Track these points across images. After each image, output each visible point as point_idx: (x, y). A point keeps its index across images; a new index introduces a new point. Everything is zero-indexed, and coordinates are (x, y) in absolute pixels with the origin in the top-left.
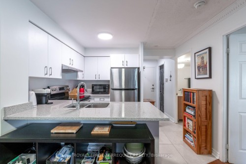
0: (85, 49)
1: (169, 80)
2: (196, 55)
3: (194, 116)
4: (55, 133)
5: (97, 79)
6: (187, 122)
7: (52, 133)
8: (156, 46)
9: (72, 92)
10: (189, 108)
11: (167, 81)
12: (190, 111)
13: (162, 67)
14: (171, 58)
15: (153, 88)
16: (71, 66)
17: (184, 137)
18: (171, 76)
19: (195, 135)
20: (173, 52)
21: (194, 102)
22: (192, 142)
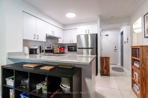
0: (64, 25)
1: (126, 42)
2: (145, 17)
3: (139, 69)
4: (25, 67)
5: (71, 43)
6: (134, 74)
7: (24, 66)
8: (112, 17)
9: (56, 50)
10: (136, 62)
11: (125, 43)
12: (137, 65)
13: (122, 33)
14: (128, 25)
15: (115, 50)
16: (53, 35)
17: (133, 86)
18: (128, 39)
19: (140, 85)
20: (129, 19)
21: (139, 57)
22: (138, 90)
